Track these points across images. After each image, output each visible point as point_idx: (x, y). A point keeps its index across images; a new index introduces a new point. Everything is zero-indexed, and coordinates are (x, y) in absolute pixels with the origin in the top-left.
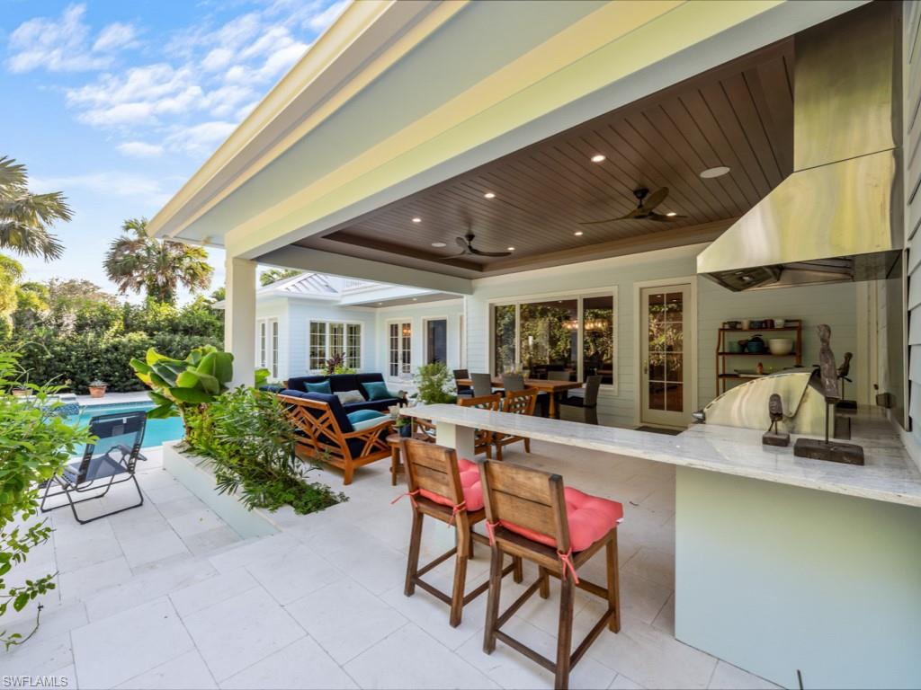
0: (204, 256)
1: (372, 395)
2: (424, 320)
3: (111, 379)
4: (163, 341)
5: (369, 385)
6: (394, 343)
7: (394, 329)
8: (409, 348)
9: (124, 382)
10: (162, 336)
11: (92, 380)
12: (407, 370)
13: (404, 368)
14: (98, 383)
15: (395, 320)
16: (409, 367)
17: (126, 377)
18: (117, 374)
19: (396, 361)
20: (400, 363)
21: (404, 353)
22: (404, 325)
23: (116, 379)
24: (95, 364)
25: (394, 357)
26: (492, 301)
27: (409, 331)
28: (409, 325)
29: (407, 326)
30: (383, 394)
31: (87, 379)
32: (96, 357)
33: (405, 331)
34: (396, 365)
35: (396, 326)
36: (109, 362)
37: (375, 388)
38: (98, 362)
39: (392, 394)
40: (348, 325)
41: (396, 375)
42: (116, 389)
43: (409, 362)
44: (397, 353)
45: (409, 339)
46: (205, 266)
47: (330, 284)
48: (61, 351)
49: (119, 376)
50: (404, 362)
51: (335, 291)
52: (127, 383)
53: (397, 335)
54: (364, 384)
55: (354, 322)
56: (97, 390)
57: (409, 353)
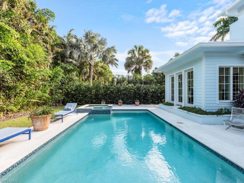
3: (124, 100)
4: (138, 87)
9: (127, 101)
10: (138, 85)
11: (119, 100)
14: (120, 101)
17: (128, 99)
18: (125, 98)
23: (125, 100)
24: (120, 94)
31: (118, 99)
32: (120, 92)
36: (123, 94)
38: (121, 94)
42: (125, 103)
48: (112, 90)
49: (126, 99)
52: (128, 101)
56: (120, 103)
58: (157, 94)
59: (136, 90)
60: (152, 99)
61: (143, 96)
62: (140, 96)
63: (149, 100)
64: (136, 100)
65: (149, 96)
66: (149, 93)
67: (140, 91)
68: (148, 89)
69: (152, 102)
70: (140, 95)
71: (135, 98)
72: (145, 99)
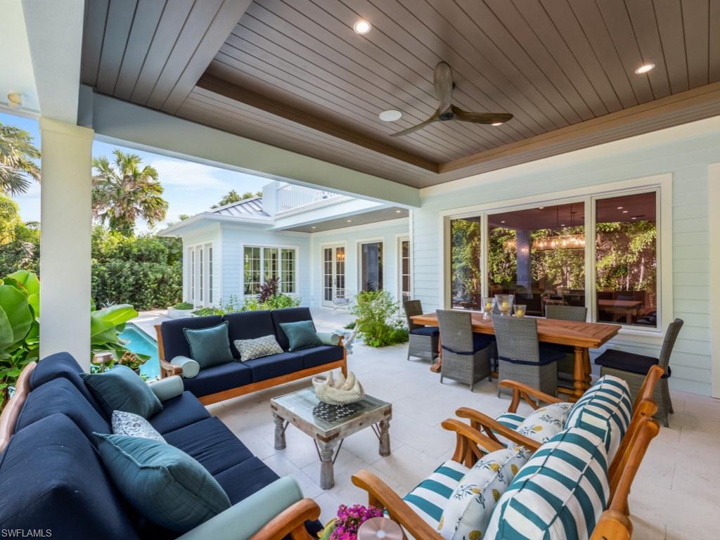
0: (158, 191)
1: (293, 343)
2: (358, 243)
4: (115, 267)
5: (290, 327)
6: (328, 268)
7: (328, 253)
8: (343, 272)
10: (114, 263)
12: (341, 295)
13: (338, 293)
15: (328, 245)
16: (343, 292)
19: (331, 285)
20: (334, 287)
21: (338, 277)
22: (338, 249)
25: (328, 282)
26: (447, 213)
27: (343, 256)
28: (343, 249)
29: (341, 250)
30: (311, 340)
33: (339, 256)
34: (331, 290)
35: (330, 250)
37: (298, 330)
39: (324, 340)
40: (283, 250)
41: (331, 299)
43: (343, 287)
44: (331, 278)
45: (343, 264)
46: (159, 200)
47: (264, 210)
50: (338, 286)
51: (268, 215)
53: (330, 259)
54: (283, 325)
55: (289, 247)
57: (343, 278)
58: (170, 285)
59: (106, 275)
60: (156, 298)
61: (130, 292)
62: (120, 293)
63: (146, 301)
64: (105, 303)
65: (146, 290)
66: (146, 284)
67: (118, 280)
68: (143, 274)
69: (156, 304)
70: (119, 287)
71: (103, 296)
72: (137, 297)
